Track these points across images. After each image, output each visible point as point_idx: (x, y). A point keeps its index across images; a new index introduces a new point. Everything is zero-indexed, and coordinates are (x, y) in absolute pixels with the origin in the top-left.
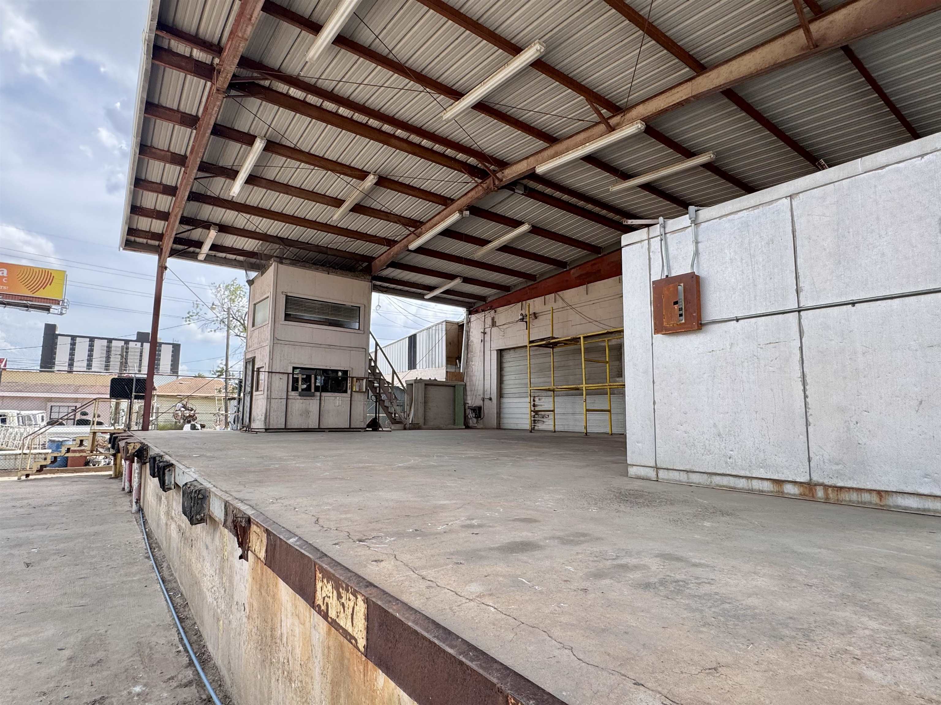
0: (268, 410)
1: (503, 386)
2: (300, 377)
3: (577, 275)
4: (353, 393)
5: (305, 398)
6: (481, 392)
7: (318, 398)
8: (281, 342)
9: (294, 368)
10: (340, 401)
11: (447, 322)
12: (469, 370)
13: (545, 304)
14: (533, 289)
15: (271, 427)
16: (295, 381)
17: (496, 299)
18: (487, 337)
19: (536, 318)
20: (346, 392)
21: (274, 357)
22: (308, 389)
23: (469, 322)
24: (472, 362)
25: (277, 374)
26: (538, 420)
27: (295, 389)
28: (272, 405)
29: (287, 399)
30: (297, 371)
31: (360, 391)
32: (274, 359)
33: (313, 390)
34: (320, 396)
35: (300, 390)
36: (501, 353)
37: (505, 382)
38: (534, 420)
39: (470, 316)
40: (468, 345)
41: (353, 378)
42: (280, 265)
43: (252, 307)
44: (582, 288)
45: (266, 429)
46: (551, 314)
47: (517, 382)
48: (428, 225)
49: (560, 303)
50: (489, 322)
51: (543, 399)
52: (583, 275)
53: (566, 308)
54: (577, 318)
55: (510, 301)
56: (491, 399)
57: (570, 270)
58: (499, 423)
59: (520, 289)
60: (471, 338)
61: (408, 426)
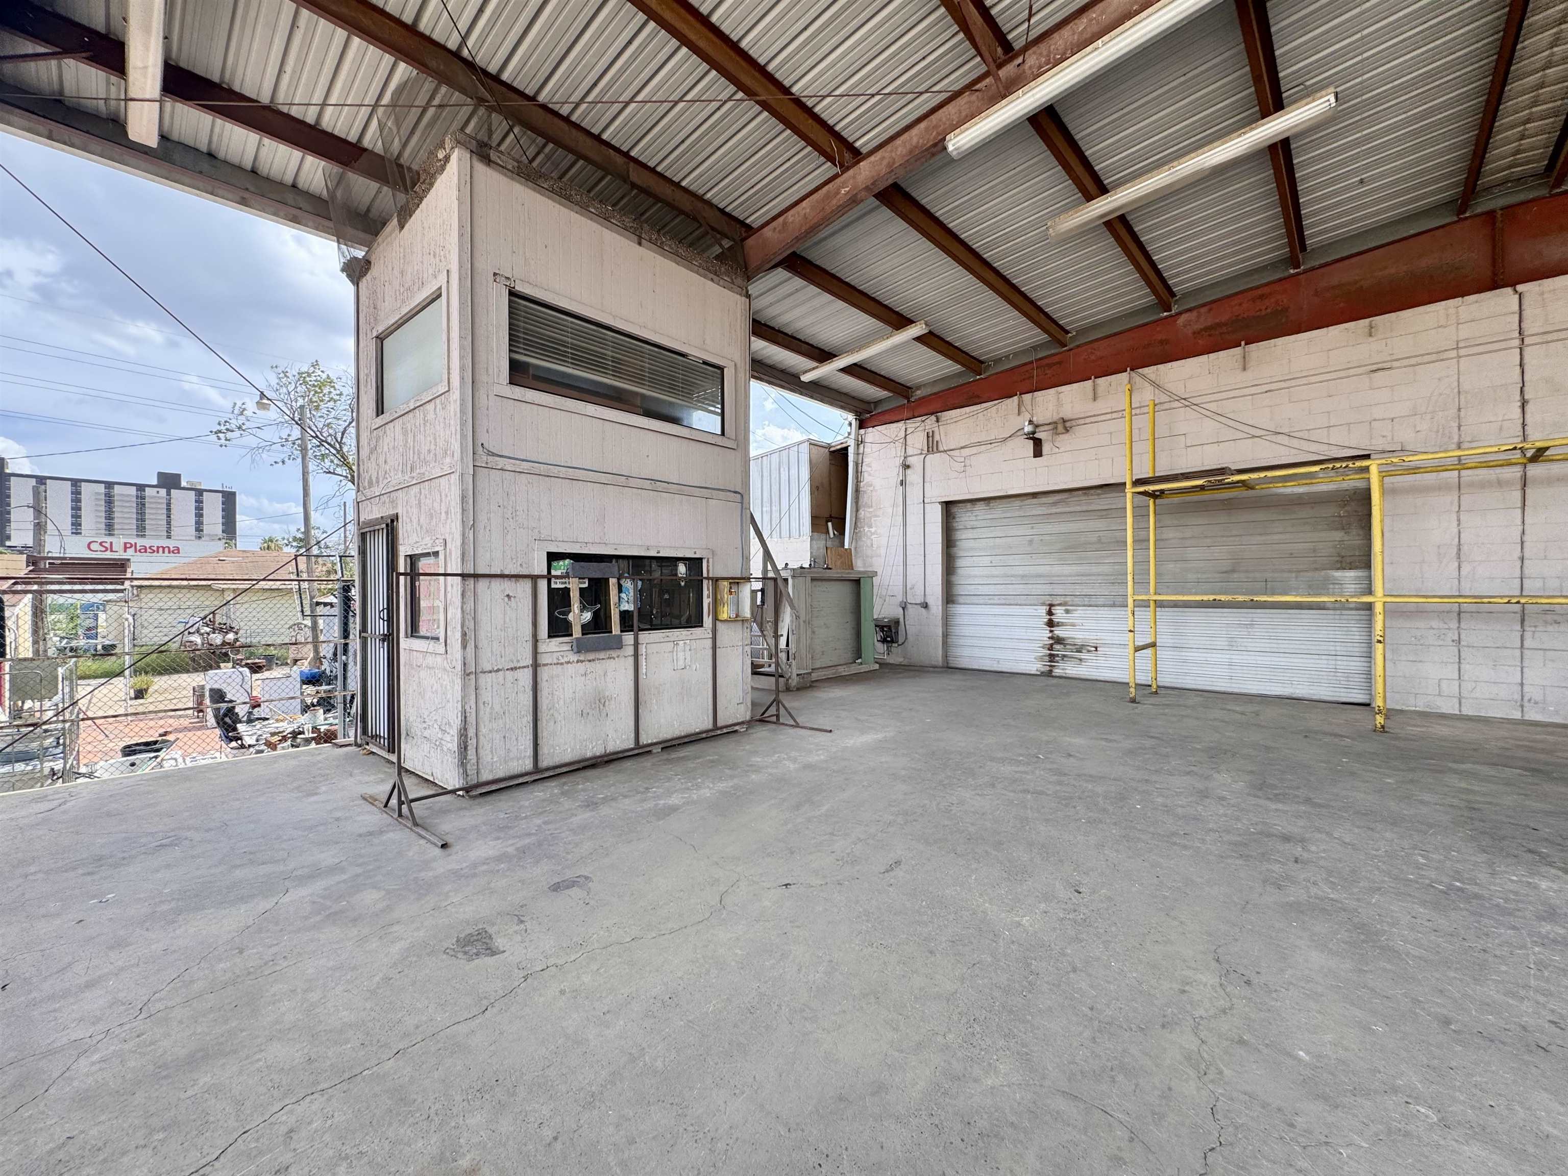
0: (472, 719)
1: (956, 579)
2: (575, 586)
3: (1198, 327)
4: (720, 625)
5: (591, 656)
6: (898, 590)
7: (630, 650)
8: (501, 462)
9: (552, 557)
10: (688, 653)
11: (813, 444)
12: (860, 543)
13: (1095, 399)
14: (1050, 366)
15: (486, 776)
16: (559, 599)
17: (935, 394)
18: (914, 476)
19: (1067, 430)
20: (699, 623)
21: (482, 518)
22: (599, 624)
23: (859, 442)
24: (870, 527)
25: (496, 583)
26: (1064, 656)
27: (559, 628)
28: (486, 696)
29: (536, 666)
30: (561, 567)
31: (738, 619)
32: (480, 526)
33: (616, 629)
34: (636, 645)
35: (577, 632)
36: (948, 507)
37: (960, 572)
38: (1051, 655)
39: (862, 431)
40: (857, 491)
41: (716, 580)
42: (480, 167)
43: (369, 347)
44: (1227, 358)
45: (467, 790)
47: (995, 571)
49: (1146, 394)
50: (918, 441)
51: (1079, 612)
52: (1219, 325)
53: (1166, 406)
54: (1209, 427)
55: (978, 397)
56: (925, 606)
57: (1179, 314)
58: (946, 656)
59: (1012, 369)
60: (866, 478)
61: (794, 682)
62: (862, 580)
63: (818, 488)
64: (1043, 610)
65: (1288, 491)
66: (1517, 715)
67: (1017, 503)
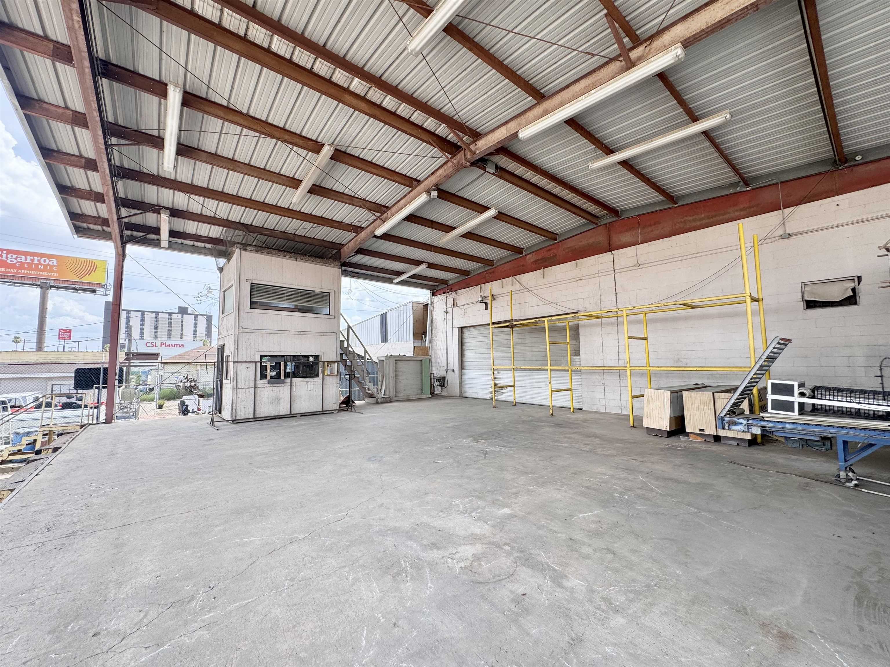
0: (235, 401)
1: (464, 359)
2: (269, 365)
3: (532, 260)
4: (325, 377)
5: (274, 385)
6: (444, 364)
7: (289, 384)
8: (246, 330)
9: (262, 356)
10: (312, 386)
11: (413, 303)
12: (433, 344)
13: (503, 287)
14: (491, 273)
15: (238, 418)
16: (263, 369)
17: (456, 282)
18: (449, 316)
19: (494, 299)
20: (317, 376)
21: (240, 346)
22: (279, 375)
23: (433, 302)
24: (436, 337)
25: (244, 364)
26: (498, 391)
27: (263, 376)
28: (239, 395)
29: (255, 387)
30: (265, 359)
31: (332, 374)
32: (239, 348)
33: (282, 377)
34: (291, 382)
35: (269, 378)
36: (462, 329)
37: (466, 356)
38: (494, 391)
39: (433, 297)
40: (432, 322)
41: (324, 362)
43: (222, 293)
44: (539, 272)
45: (233, 421)
46: (510, 296)
47: (477, 356)
48: (394, 209)
49: (517, 286)
50: (450, 302)
51: (502, 373)
52: (538, 260)
53: (523, 291)
54: (534, 300)
55: (470, 284)
56: (453, 371)
57: (526, 255)
58: (461, 392)
59: (479, 274)
60: (435, 317)
61: (380, 400)
62: (423, 360)
63: (417, 321)
64: (491, 372)
65: (560, 324)
66: (620, 412)
67: (483, 327)
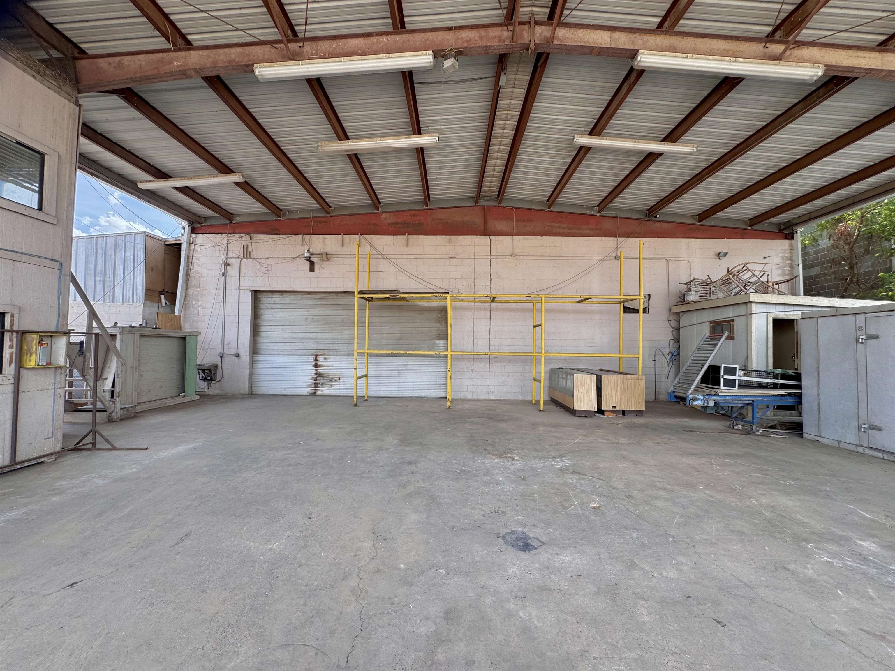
1: (259, 339)
3: (389, 221)
6: (218, 345)
11: (148, 236)
12: (189, 312)
13: (343, 245)
14: (320, 222)
17: (250, 222)
18: (233, 272)
19: (328, 259)
23: (191, 242)
24: (198, 301)
26: (323, 383)
31: (49, 366)
36: (256, 294)
37: (263, 335)
38: (316, 384)
39: (194, 235)
40: (187, 275)
41: (22, 334)
44: (400, 239)
46: (368, 259)
47: (285, 335)
49: (367, 249)
50: (236, 250)
51: (331, 359)
52: (397, 223)
53: (376, 256)
54: (393, 270)
55: (278, 230)
56: (238, 356)
57: (382, 213)
58: (251, 387)
59: (299, 219)
60: (196, 267)
61: (118, 414)
62: (187, 338)
63: (152, 269)
64: (312, 358)
65: (422, 304)
66: (487, 397)
67: (299, 296)
